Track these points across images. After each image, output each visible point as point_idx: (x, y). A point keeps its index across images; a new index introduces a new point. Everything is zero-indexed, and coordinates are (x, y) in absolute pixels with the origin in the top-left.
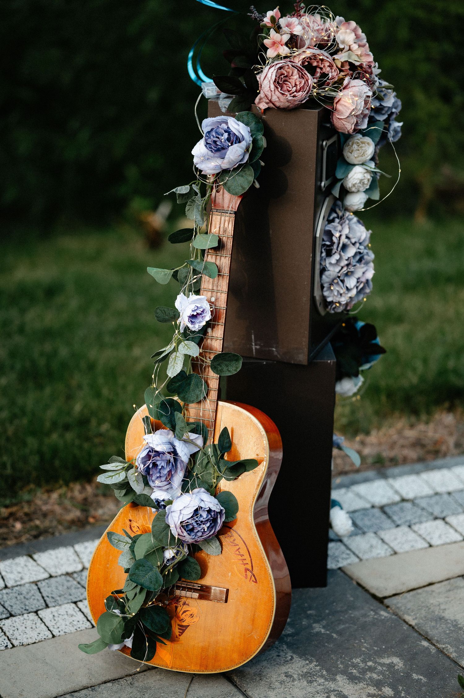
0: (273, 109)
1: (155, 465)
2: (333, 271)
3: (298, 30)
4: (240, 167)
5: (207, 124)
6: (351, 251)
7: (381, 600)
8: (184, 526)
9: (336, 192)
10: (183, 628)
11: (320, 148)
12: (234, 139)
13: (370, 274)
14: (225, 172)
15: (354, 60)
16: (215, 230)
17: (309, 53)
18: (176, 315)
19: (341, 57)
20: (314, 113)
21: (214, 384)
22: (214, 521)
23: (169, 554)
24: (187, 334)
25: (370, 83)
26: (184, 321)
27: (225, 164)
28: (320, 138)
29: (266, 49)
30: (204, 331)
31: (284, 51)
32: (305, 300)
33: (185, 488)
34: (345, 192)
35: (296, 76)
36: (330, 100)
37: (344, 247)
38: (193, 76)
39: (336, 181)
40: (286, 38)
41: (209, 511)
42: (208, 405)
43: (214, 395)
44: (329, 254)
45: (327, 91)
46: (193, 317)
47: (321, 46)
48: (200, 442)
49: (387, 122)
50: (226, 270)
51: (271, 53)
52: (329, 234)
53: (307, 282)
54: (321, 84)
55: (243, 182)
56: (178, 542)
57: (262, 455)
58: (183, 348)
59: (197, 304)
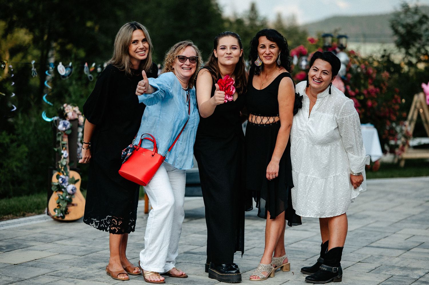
0: (71, 120)
1: (63, 181)
4: (69, 129)
5: (61, 122)
10: (69, 212)
14: (66, 130)
15: (79, 113)
16: (64, 141)
18: (63, 154)
21: (69, 168)
22: (75, 190)
23: (67, 197)
24: (64, 158)
26: (64, 156)
30: (67, 158)
33: (68, 184)
35: (74, 114)
36: (78, 119)
42: (69, 172)
43: (69, 170)
46: (66, 155)
50: (68, 148)
55: (69, 132)
56: (69, 194)
57: (80, 179)
58: (65, 160)
59: (65, 153)
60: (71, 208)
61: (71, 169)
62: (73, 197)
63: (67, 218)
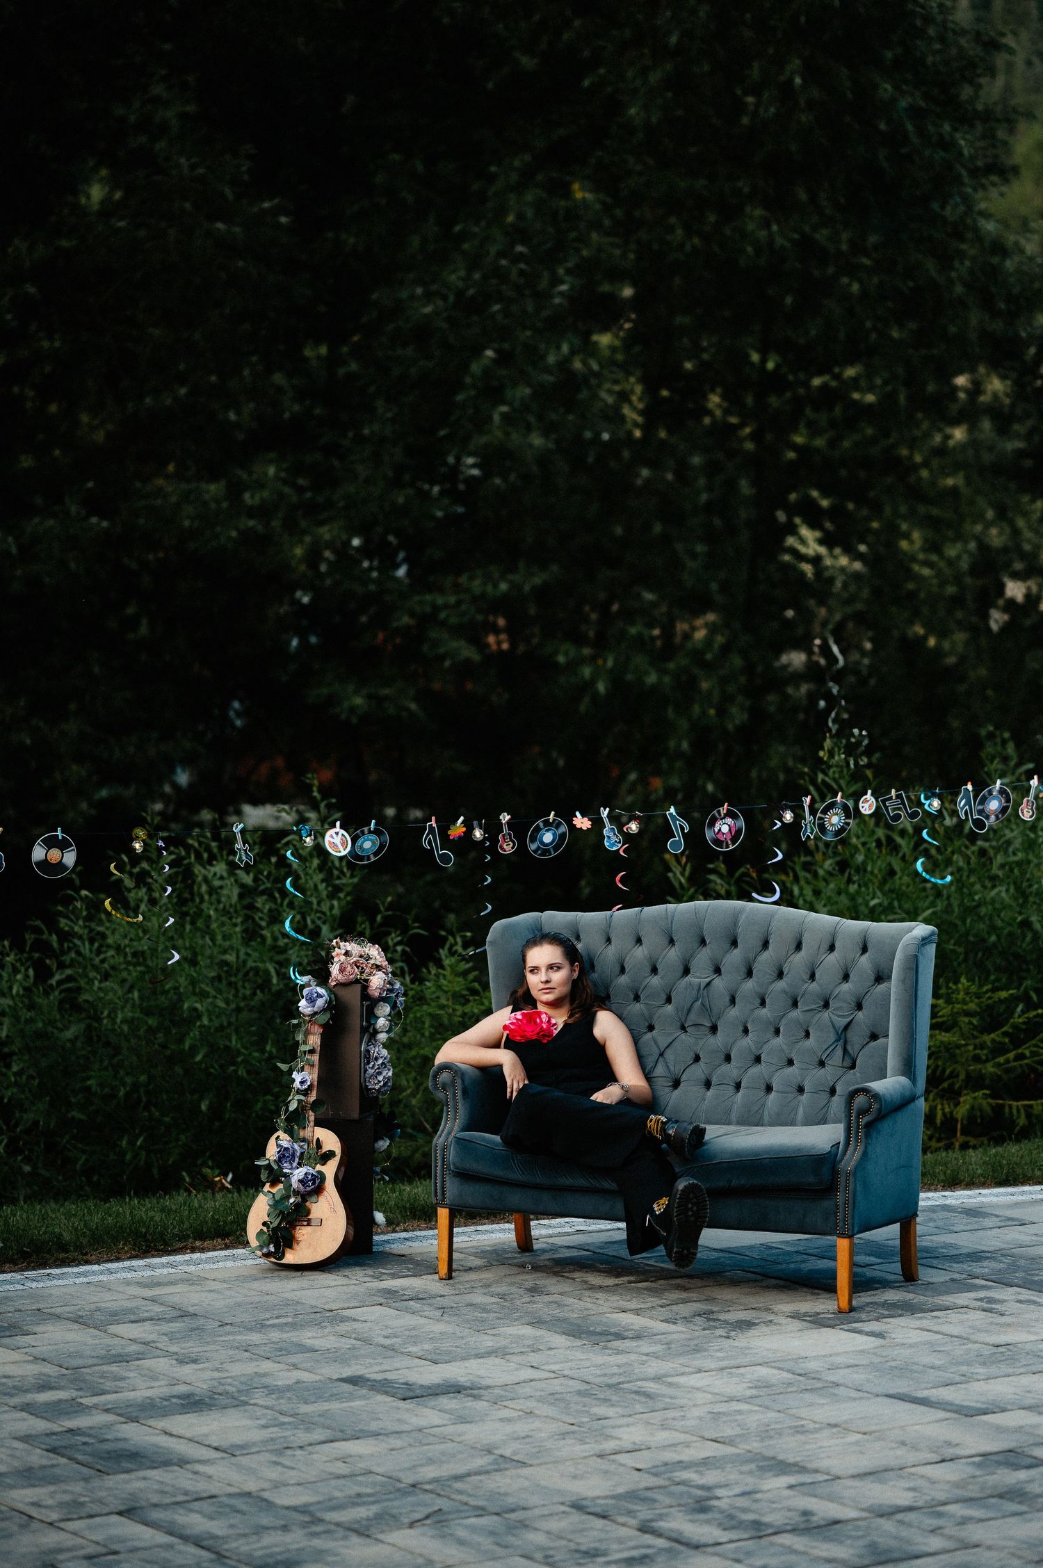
0: (339, 984)
1: (284, 1156)
2: (371, 1071)
3: (349, 948)
4: (324, 1010)
5: (306, 991)
6: (380, 1061)
7: (403, 1256)
8: (300, 1181)
9: (371, 1030)
10: (298, 1242)
11: (362, 1005)
12: (320, 996)
13: (390, 1074)
14: (315, 1013)
15: (378, 963)
16: (311, 1042)
17: (355, 959)
18: (294, 1080)
19: (372, 962)
20: (358, 987)
21: (312, 1118)
22: (314, 1181)
23: (292, 1200)
24: (298, 1092)
25: (386, 974)
26: (297, 1085)
27: (316, 1009)
28: (362, 1000)
29: (333, 958)
30: (306, 1090)
31: (343, 958)
32: (357, 1083)
33: (300, 1165)
34: (376, 1032)
35: (349, 968)
36: (367, 981)
37: (376, 1059)
38: (293, 977)
39: (370, 1024)
40: (343, 952)
41: (312, 1175)
42: (309, 1129)
43: (312, 1124)
44: (368, 1063)
45: (364, 976)
46: (302, 1083)
47: (361, 956)
48: (306, 1147)
49: (397, 996)
50: (317, 1063)
51: (336, 959)
52: (368, 1051)
53: (358, 1073)
54: (362, 973)
55: (324, 1018)
56: (296, 1193)
57: (338, 1152)
58: (297, 1097)
59: (303, 1077)
60: (302, 1233)
61: (319, 1123)
62: (314, 1199)
63: (290, 1258)
